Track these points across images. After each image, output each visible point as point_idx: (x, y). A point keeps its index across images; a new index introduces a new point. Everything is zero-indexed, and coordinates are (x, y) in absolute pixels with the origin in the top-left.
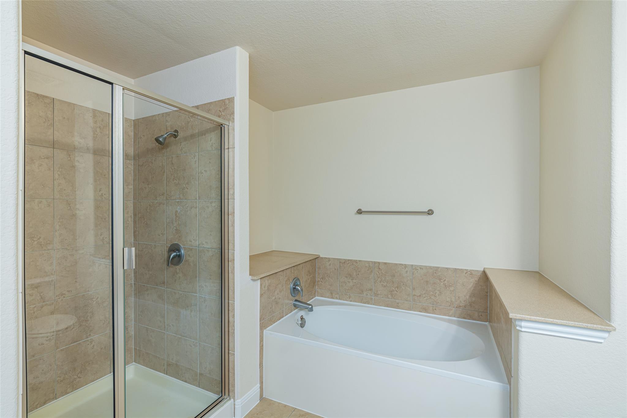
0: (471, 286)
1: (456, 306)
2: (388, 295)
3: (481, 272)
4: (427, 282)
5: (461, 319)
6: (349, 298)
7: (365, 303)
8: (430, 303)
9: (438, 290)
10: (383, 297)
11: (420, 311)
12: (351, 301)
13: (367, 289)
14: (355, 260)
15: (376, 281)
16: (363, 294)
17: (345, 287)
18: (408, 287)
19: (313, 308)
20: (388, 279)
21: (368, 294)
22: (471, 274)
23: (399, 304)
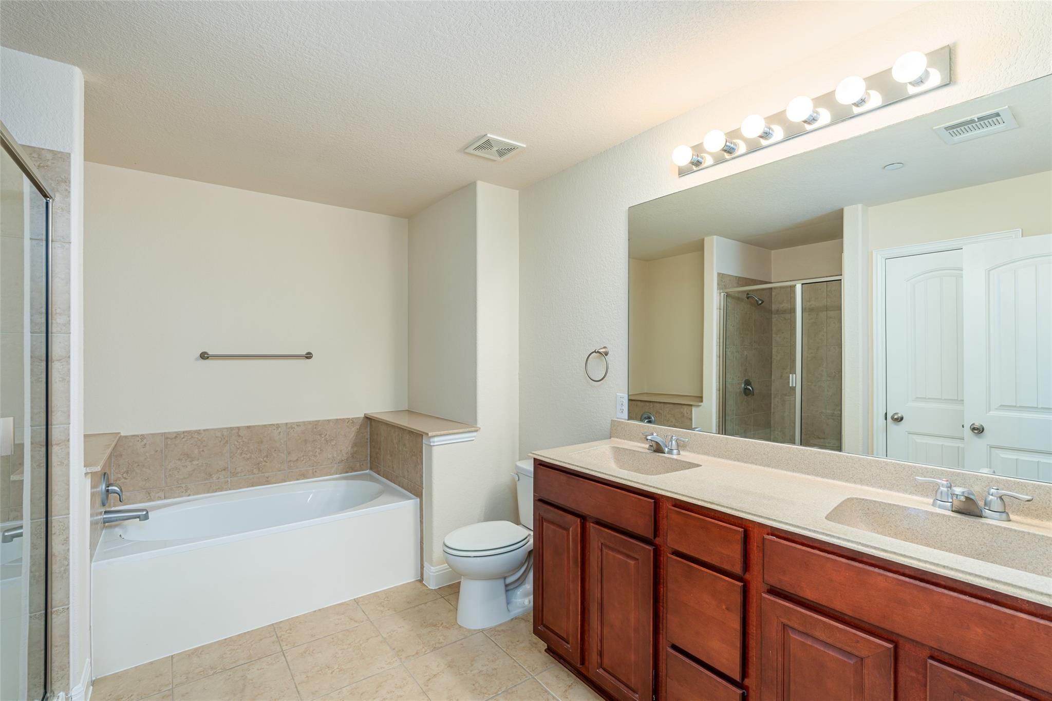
0: (352, 436)
1: (338, 461)
2: (253, 470)
3: (362, 419)
4: (306, 440)
5: (344, 475)
6: (187, 491)
7: (216, 491)
8: (309, 466)
9: (319, 448)
10: (245, 475)
11: (298, 480)
12: (189, 495)
13: (218, 470)
14: (196, 431)
15: (234, 454)
16: (212, 478)
17: (177, 476)
18: (281, 453)
19: (149, 513)
20: (252, 447)
21: (220, 476)
22: (353, 422)
23: (269, 478)
